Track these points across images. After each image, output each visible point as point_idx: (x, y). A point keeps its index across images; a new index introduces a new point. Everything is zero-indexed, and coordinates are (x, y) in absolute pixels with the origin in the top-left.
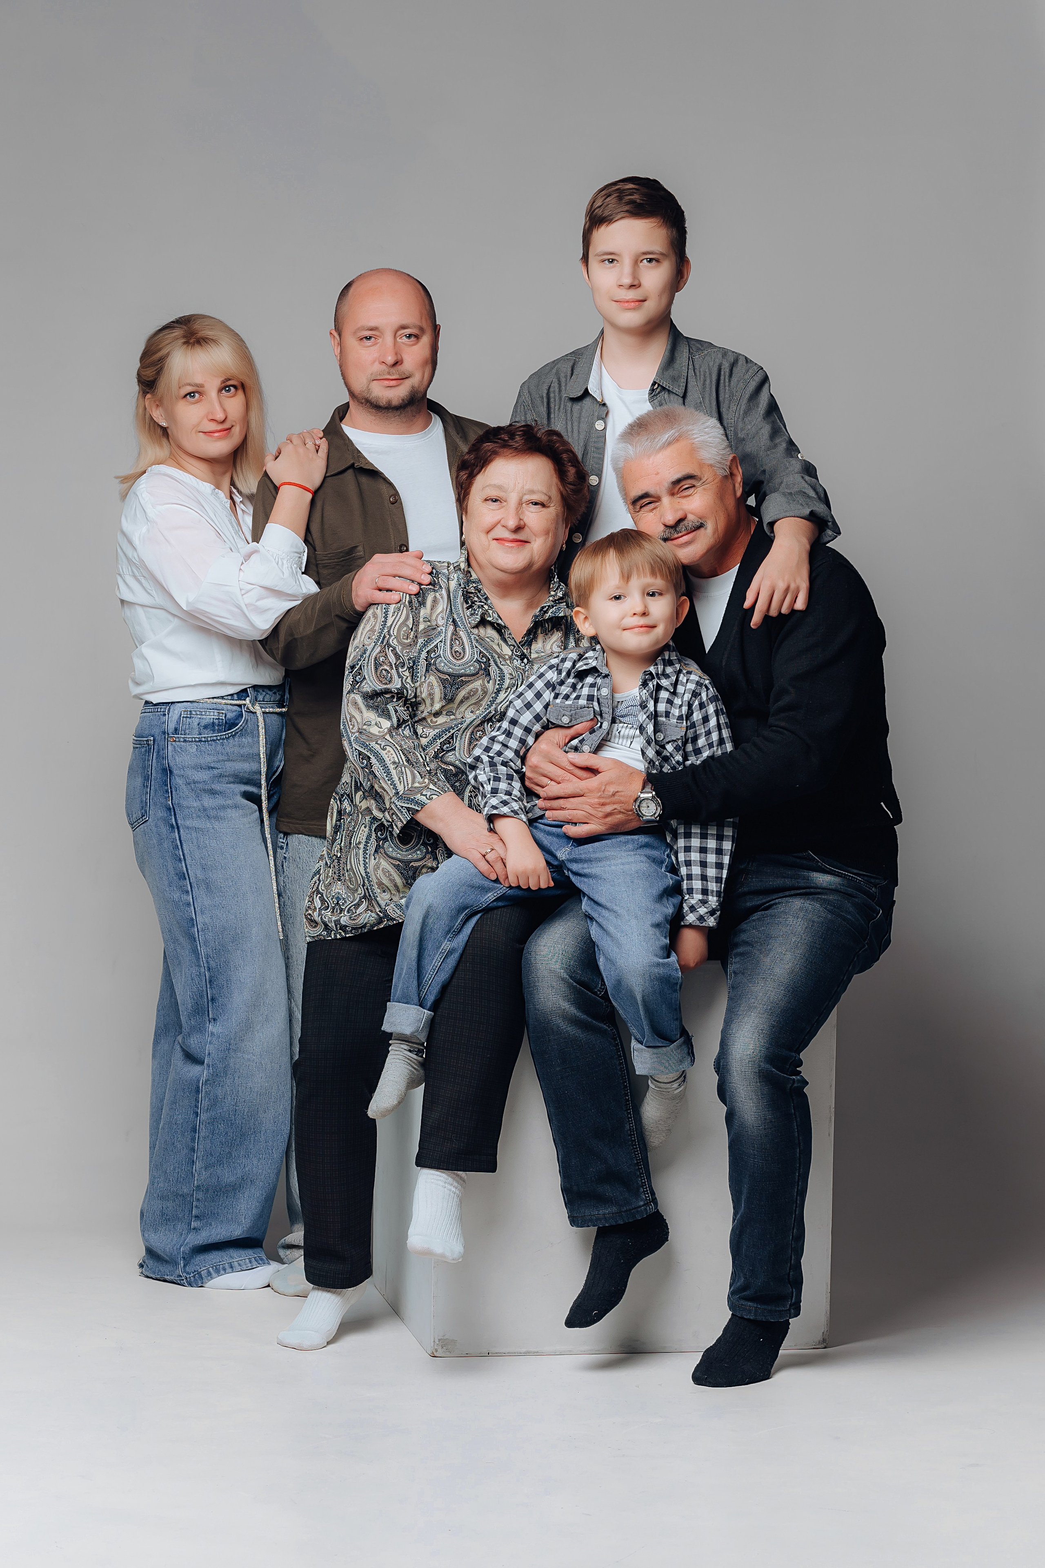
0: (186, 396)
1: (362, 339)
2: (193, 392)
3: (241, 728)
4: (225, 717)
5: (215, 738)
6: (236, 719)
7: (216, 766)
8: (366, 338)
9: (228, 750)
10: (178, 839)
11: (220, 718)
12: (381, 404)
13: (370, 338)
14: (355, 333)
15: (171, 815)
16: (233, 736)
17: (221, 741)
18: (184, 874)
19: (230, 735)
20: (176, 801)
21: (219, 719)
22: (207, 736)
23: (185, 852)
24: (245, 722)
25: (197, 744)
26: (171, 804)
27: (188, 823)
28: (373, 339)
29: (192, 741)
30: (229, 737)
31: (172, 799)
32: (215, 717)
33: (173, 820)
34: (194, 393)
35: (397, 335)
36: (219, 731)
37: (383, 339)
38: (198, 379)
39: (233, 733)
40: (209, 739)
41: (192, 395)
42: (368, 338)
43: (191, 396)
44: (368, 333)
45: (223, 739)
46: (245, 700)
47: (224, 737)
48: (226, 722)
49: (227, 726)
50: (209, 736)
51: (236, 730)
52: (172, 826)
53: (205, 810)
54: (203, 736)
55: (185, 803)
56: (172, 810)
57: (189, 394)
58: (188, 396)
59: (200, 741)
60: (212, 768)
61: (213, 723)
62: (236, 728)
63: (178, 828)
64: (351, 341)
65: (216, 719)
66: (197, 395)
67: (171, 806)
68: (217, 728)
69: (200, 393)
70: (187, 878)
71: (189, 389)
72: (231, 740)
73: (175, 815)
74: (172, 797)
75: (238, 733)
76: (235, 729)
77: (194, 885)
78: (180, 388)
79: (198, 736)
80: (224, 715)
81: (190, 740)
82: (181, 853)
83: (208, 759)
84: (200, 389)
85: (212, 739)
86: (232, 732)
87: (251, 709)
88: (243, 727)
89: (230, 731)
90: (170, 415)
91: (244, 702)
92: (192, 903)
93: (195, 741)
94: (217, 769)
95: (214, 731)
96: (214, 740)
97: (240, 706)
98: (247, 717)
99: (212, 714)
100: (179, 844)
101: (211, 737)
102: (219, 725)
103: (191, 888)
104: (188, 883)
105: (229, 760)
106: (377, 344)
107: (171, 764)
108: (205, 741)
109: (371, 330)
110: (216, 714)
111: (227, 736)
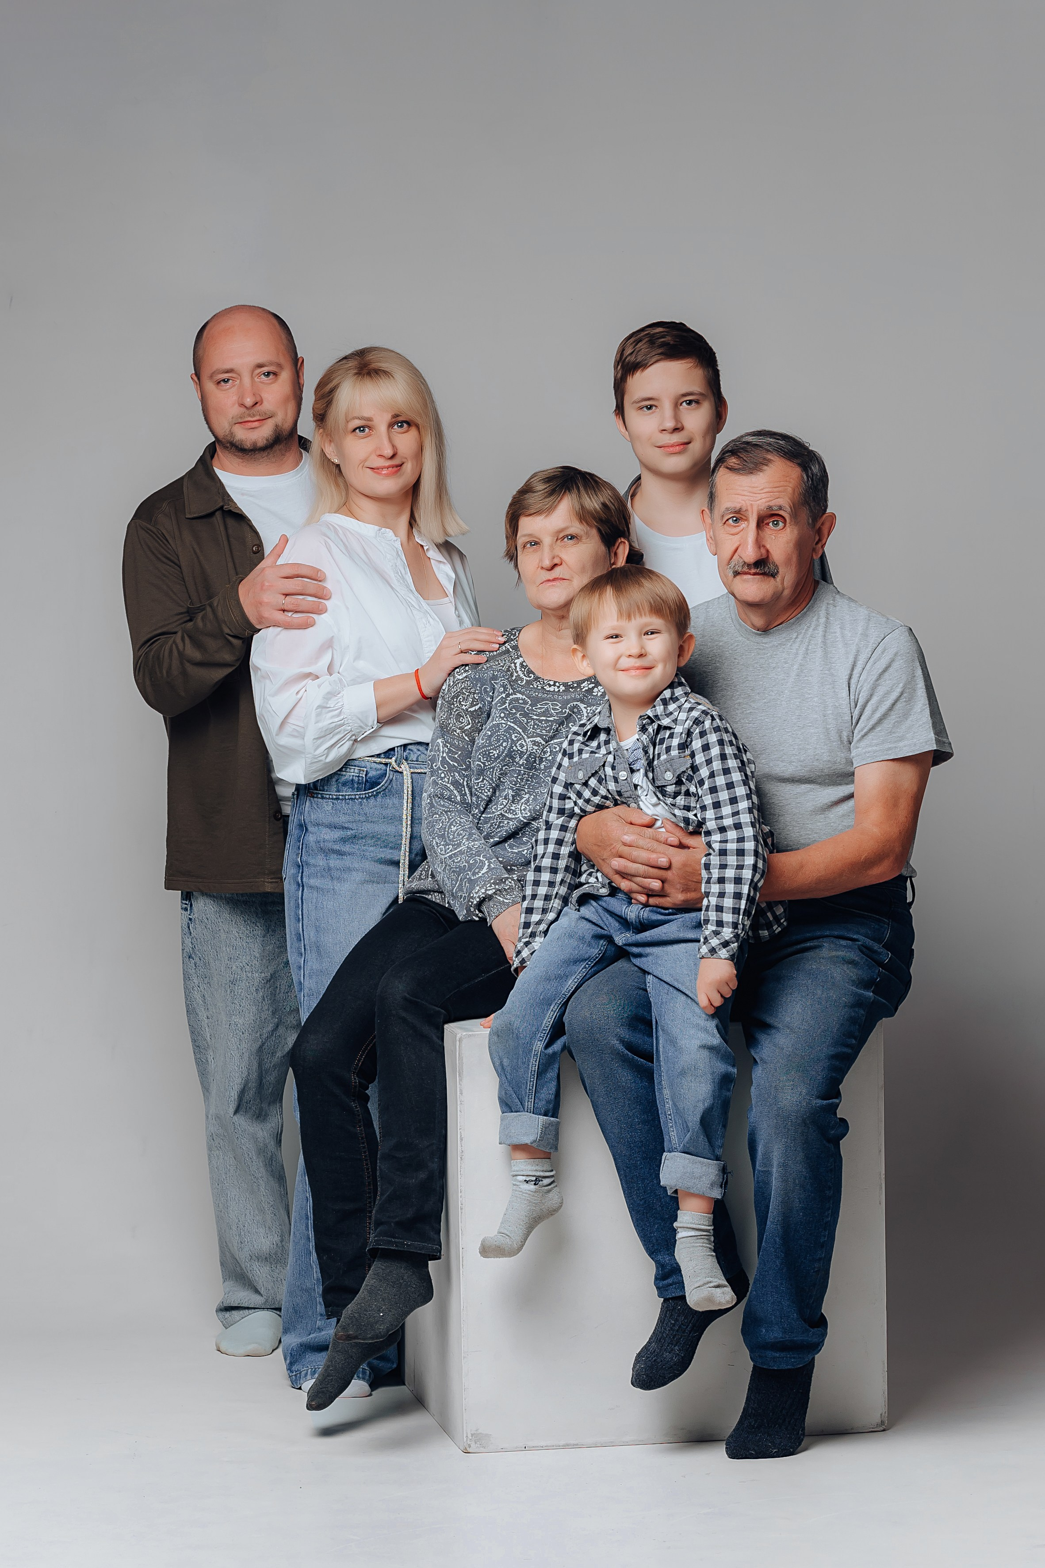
0: (354, 430)
1: (219, 383)
2: (362, 427)
3: (384, 787)
4: (366, 775)
5: (353, 797)
6: (379, 778)
7: (351, 826)
8: (224, 380)
9: (367, 810)
10: (300, 897)
11: (361, 775)
12: (246, 447)
13: (228, 380)
14: (211, 377)
15: (299, 872)
16: (375, 796)
17: (360, 800)
18: (300, 934)
19: (370, 794)
20: (304, 858)
21: (359, 776)
22: (344, 793)
23: (304, 912)
24: (389, 781)
25: (334, 801)
26: (299, 861)
27: (313, 882)
28: (231, 381)
29: (329, 799)
30: (369, 797)
31: (301, 856)
32: (354, 774)
33: (299, 878)
34: (364, 428)
35: (253, 375)
36: (359, 789)
37: (241, 380)
38: (366, 414)
39: (375, 793)
40: (347, 797)
41: (362, 429)
42: (225, 381)
43: (360, 431)
44: (226, 376)
45: (362, 798)
46: (391, 758)
47: (364, 796)
48: (366, 781)
49: (368, 784)
50: (347, 794)
51: (378, 789)
52: (299, 885)
53: (330, 869)
54: (341, 794)
55: (312, 861)
56: (301, 868)
57: (359, 428)
58: (357, 431)
59: (337, 799)
60: (347, 828)
61: (352, 780)
62: (378, 787)
63: (303, 886)
64: (210, 386)
65: (356, 776)
66: (367, 430)
67: (300, 864)
68: (356, 786)
69: (369, 427)
70: (302, 939)
71: (357, 423)
72: (372, 801)
73: (302, 872)
74: (302, 854)
75: (380, 792)
76: (376, 789)
77: (307, 947)
78: (348, 422)
79: (335, 793)
80: (365, 773)
81: (328, 796)
82: (300, 913)
83: (342, 819)
84: (369, 423)
85: (350, 797)
86: (373, 792)
87: (398, 769)
88: (386, 788)
89: (370, 791)
90: (340, 451)
91: (390, 761)
92: (302, 966)
93: (332, 799)
94: (352, 830)
95: (353, 788)
96: (352, 799)
97: (386, 764)
98: (391, 777)
99: (352, 770)
100: (300, 903)
101: (349, 795)
102: (358, 783)
103: (305, 950)
104: (303, 944)
105: (367, 821)
106: (234, 386)
107: (307, 821)
108: (342, 799)
109: (227, 372)
110: (356, 771)
111: (367, 795)
